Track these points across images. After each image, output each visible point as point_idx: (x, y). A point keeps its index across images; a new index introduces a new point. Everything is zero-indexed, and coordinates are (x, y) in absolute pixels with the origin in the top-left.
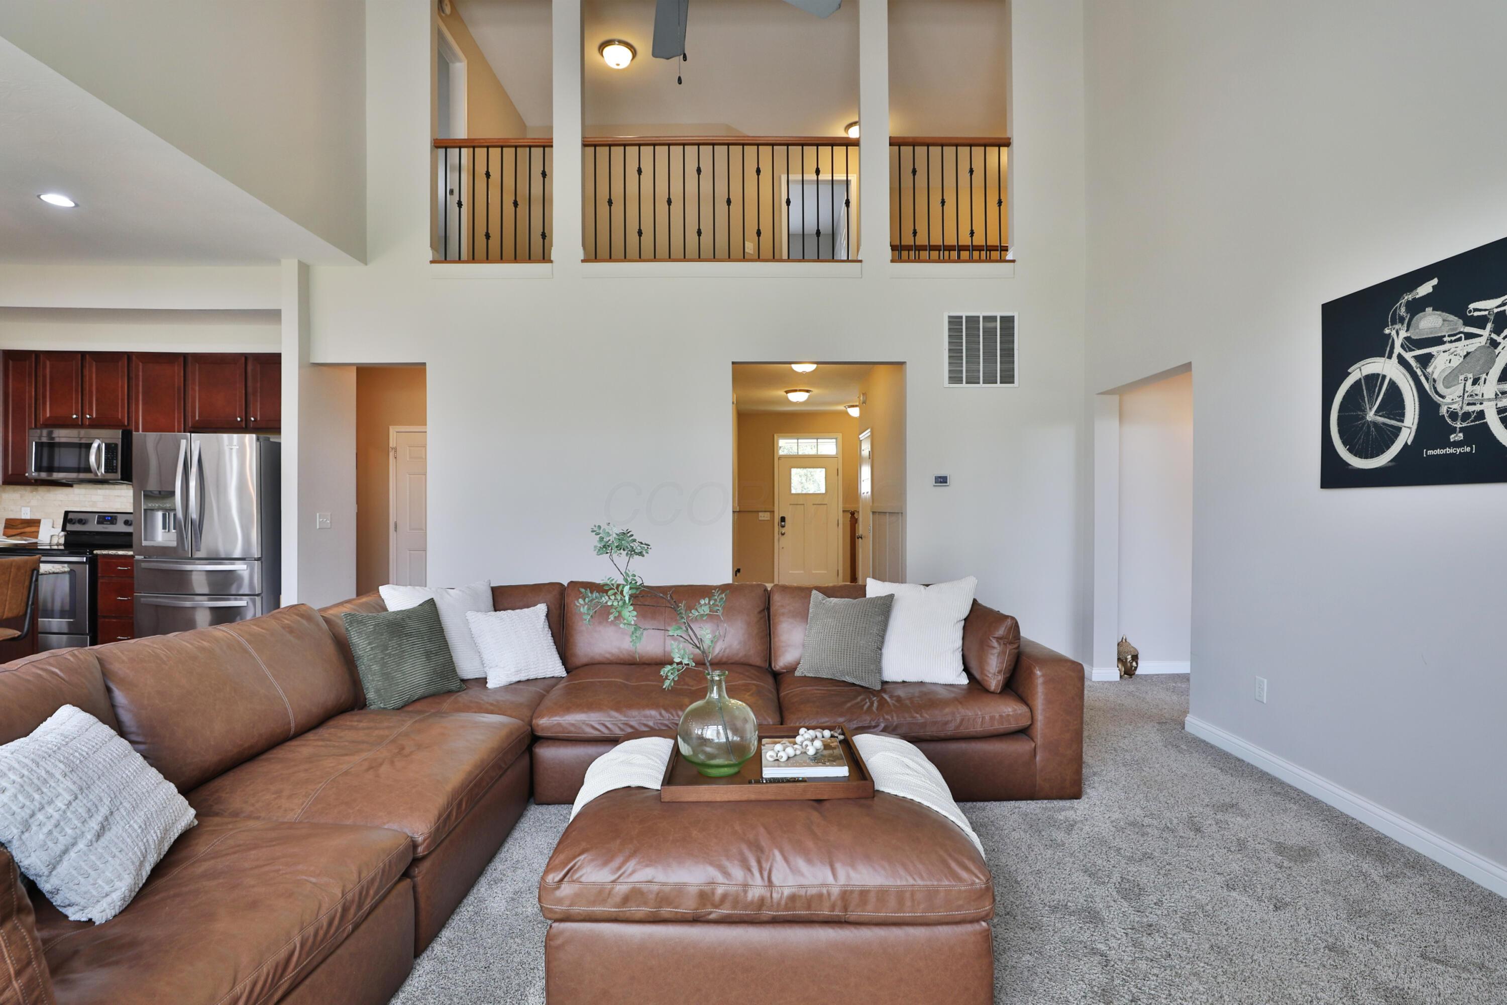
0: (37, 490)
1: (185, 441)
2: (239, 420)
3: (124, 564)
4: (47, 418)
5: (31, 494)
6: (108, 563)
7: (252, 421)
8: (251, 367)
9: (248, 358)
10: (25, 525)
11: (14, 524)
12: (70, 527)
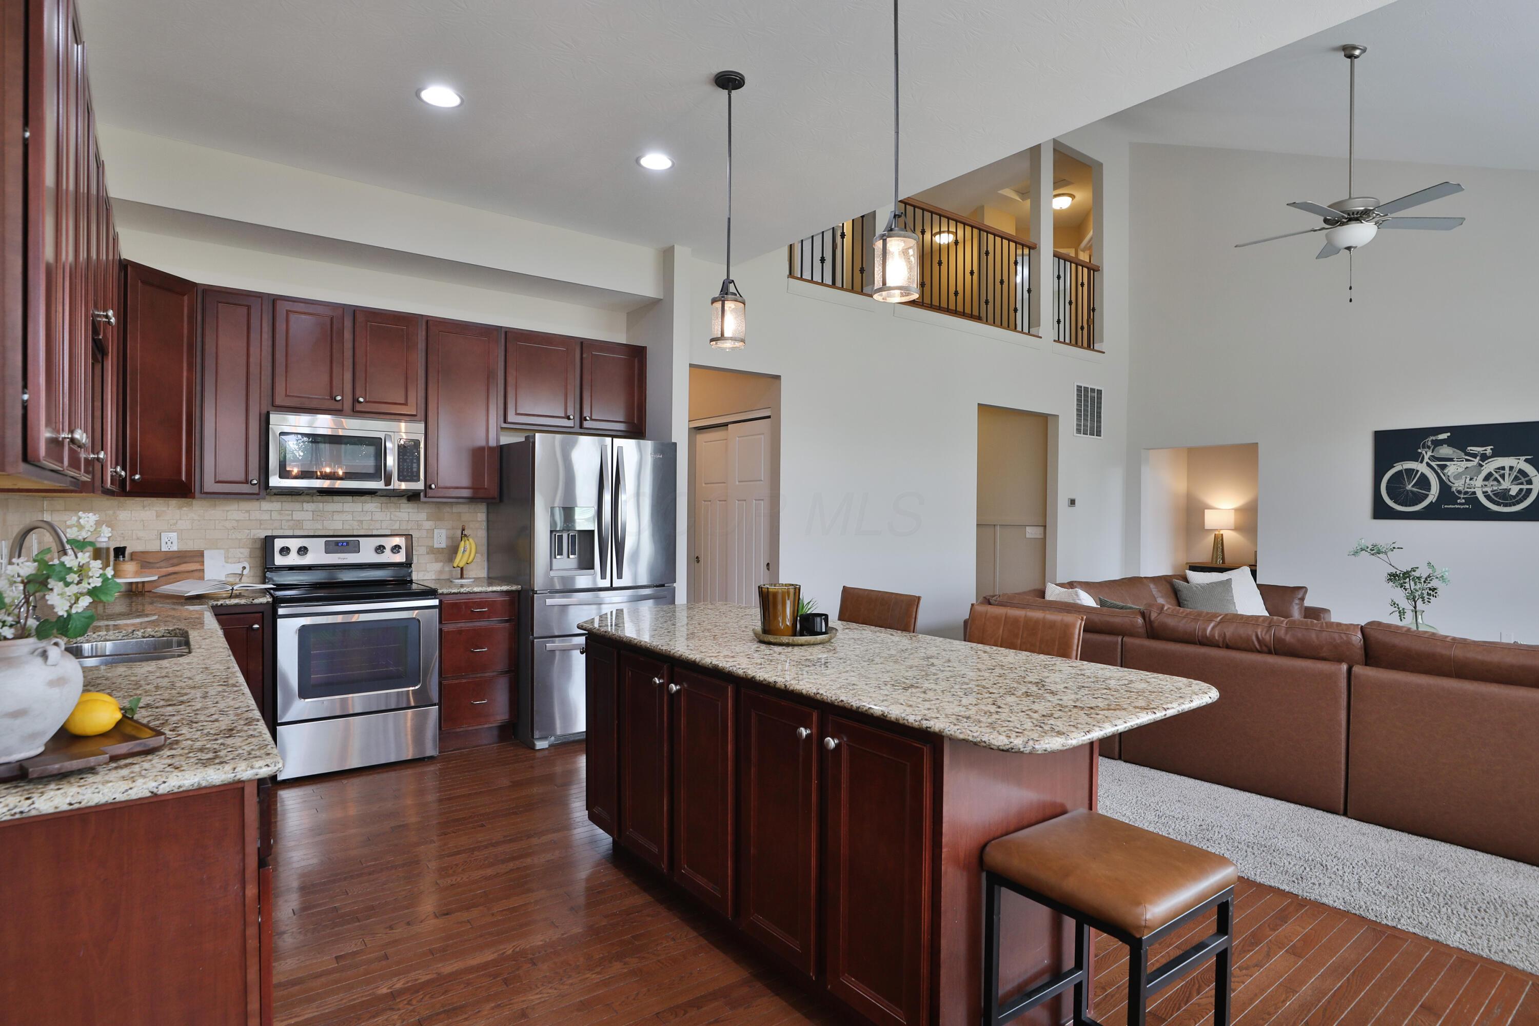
2: (572, 417)
3: (481, 604)
4: (286, 396)
5: (178, 511)
6: (455, 606)
7: (586, 420)
8: (584, 356)
9: (583, 344)
10: (175, 561)
11: (151, 561)
12: (278, 561)
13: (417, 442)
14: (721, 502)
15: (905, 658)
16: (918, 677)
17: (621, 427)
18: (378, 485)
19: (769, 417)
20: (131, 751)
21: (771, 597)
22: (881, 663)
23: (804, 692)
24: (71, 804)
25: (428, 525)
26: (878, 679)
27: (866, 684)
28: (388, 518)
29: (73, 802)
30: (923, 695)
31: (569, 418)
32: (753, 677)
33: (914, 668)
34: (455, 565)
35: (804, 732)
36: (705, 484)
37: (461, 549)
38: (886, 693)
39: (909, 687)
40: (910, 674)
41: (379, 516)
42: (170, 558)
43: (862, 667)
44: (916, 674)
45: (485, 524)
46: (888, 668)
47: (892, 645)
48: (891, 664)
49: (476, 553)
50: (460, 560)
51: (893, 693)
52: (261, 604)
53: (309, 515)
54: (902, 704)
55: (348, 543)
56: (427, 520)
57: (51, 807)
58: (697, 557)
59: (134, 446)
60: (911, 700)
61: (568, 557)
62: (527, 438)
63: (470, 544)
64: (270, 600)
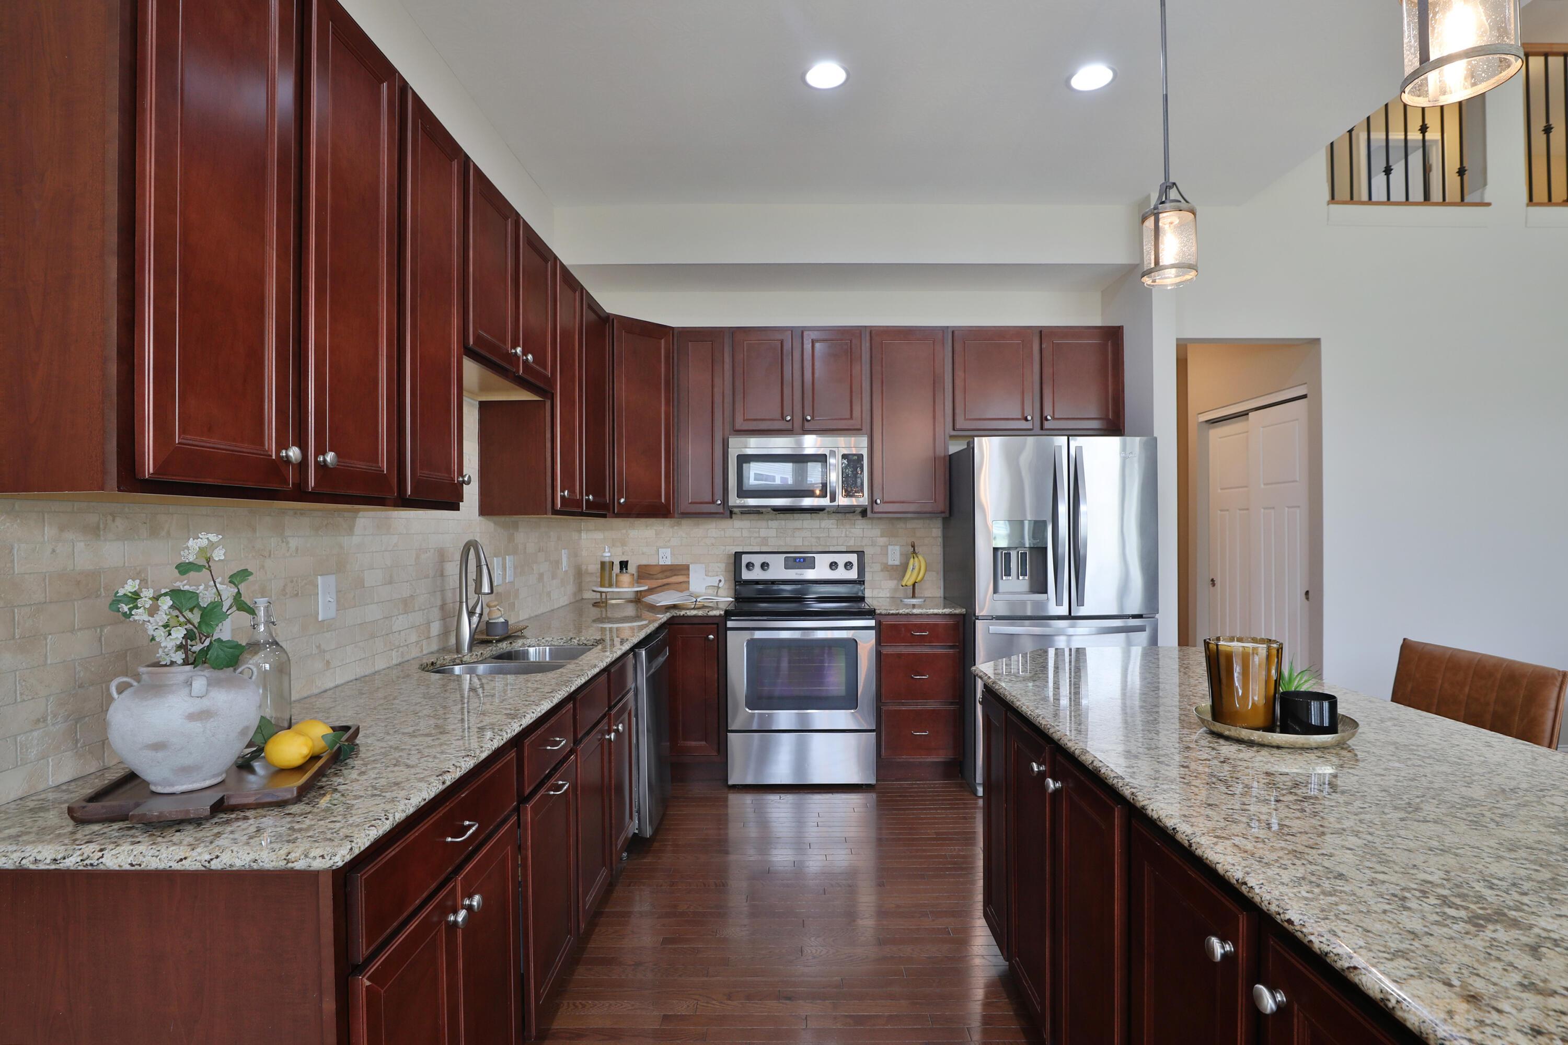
0: (679, 525)
2: (1029, 418)
3: (921, 627)
4: (744, 420)
5: (671, 530)
6: (895, 627)
7: (1047, 420)
8: (1044, 346)
9: (1042, 333)
10: (668, 573)
11: (651, 573)
12: (746, 575)
13: (860, 457)
14: (1242, 512)
15: (1504, 815)
16: (1527, 886)
17: (1095, 424)
18: (825, 502)
19: (1305, 396)
20: (259, 801)
21: (1222, 661)
22: (1435, 822)
23: (1220, 868)
24: (132, 865)
25: (882, 541)
26: (1408, 870)
27: (1373, 882)
28: (843, 535)
29: (134, 863)
30: (1525, 961)
31: (1026, 420)
32: (1143, 807)
33: (1522, 853)
34: (904, 584)
35: (1218, 948)
36: (1221, 489)
37: (911, 566)
38: (1415, 924)
39: (1488, 919)
40: (1502, 869)
41: (835, 532)
42: (665, 571)
43: (1383, 824)
44: (1523, 873)
45: (940, 540)
46: (1450, 839)
47: (1480, 771)
48: (1462, 827)
49: (926, 570)
50: (909, 579)
51: (1436, 929)
52: (715, 616)
53: (773, 533)
54: (1449, 985)
55: (804, 559)
56: (882, 536)
57: (115, 864)
58: (1212, 580)
59: (620, 473)
60: (1482, 971)
61: (1018, 578)
62: (968, 444)
63: (920, 562)
64: (722, 613)
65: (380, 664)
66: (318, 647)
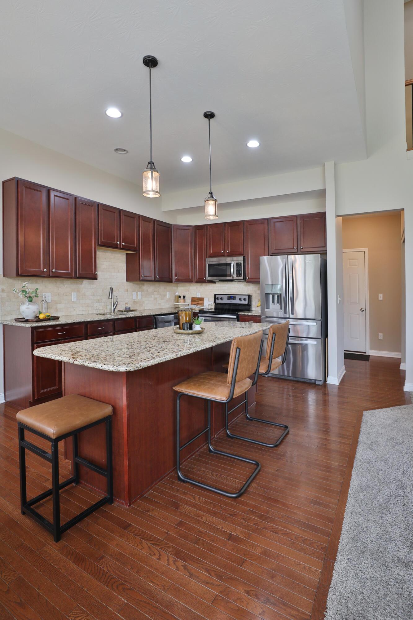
0: (202, 285)
1: (285, 259)
5: (200, 287)
7: (302, 248)
8: (301, 221)
9: (300, 217)
10: (199, 300)
11: (195, 299)
12: (217, 301)
13: (241, 263)
18: (231, 278)
31: (294, 249)
55: (233, 297)
59: (176, 270)
61: (277, 304)
64: (198, 311)
65: (90, 312)
66: (72, 306)
